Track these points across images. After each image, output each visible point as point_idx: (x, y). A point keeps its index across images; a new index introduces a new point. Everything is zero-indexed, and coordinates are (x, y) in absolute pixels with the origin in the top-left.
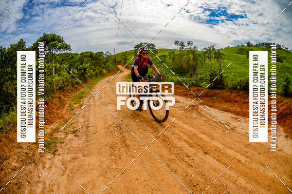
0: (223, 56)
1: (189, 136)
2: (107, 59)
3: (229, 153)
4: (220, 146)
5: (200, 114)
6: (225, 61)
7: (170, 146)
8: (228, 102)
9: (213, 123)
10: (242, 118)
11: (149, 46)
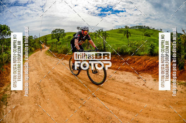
0: (108, 35)
2: (35, 41)
3: (111, 95)
4: (104, 91)
6: (109, 38)
10: (120, 72)
11: (61, 31)
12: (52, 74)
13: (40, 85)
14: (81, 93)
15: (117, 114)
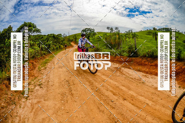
0: (137, 36)
1: (113, 88)
2: (64, 38)
3: (141, 99)
4: (135, 95)
5: (122, 73)
6: (139, 39)
7: (100, 94)
8: (140, 65)
9: (131, 79)
10: (149, 76)
11: (91, 30)
12: (83, 73)
13: (70, 82)
14: (112, 94)
15: (144, 119)
